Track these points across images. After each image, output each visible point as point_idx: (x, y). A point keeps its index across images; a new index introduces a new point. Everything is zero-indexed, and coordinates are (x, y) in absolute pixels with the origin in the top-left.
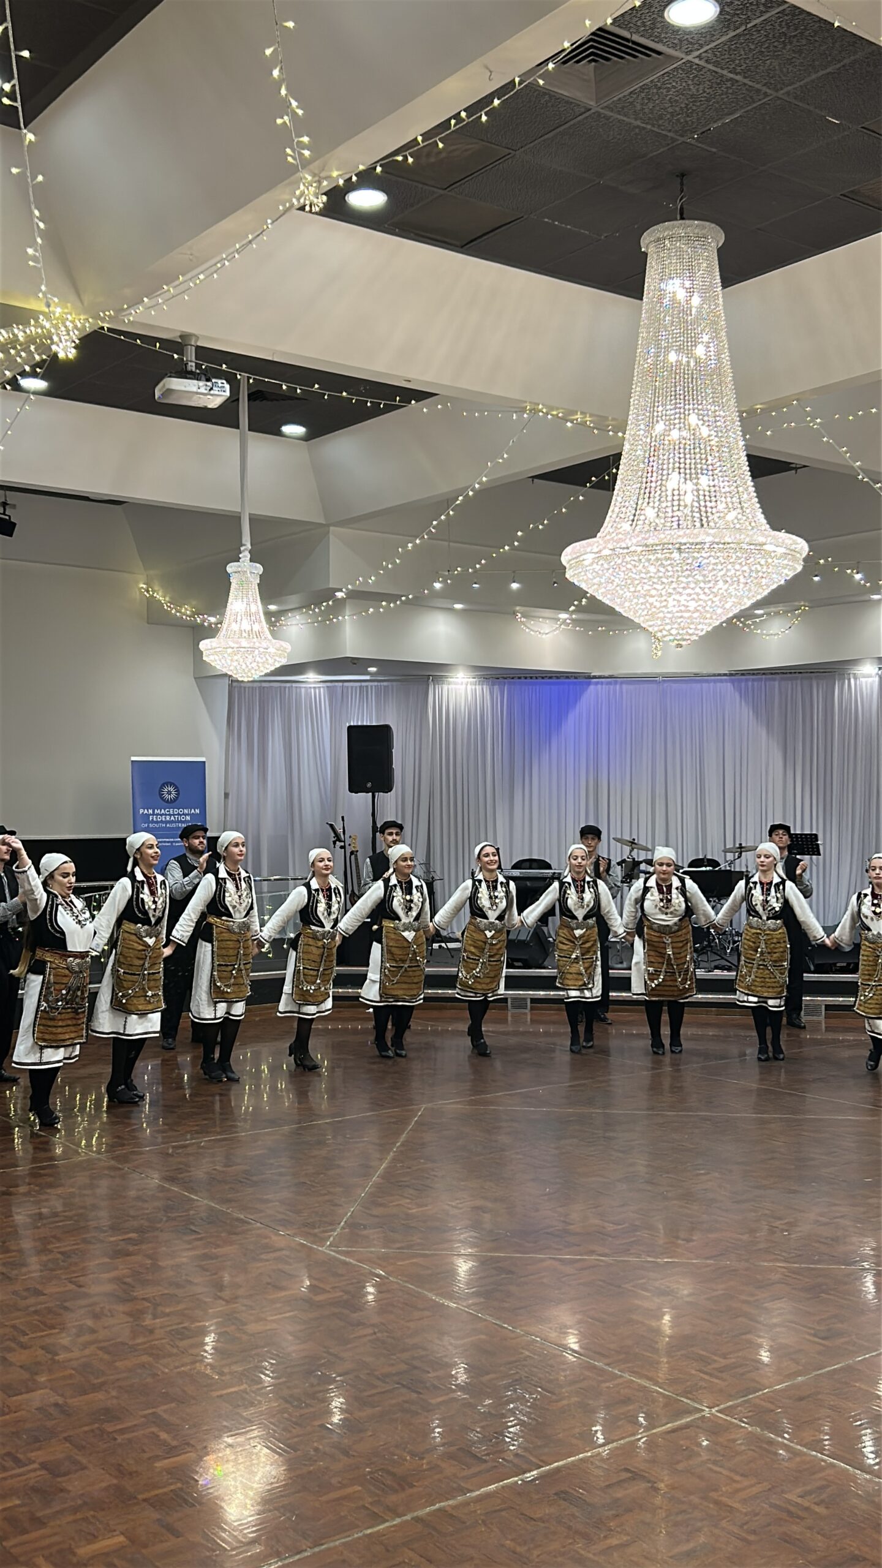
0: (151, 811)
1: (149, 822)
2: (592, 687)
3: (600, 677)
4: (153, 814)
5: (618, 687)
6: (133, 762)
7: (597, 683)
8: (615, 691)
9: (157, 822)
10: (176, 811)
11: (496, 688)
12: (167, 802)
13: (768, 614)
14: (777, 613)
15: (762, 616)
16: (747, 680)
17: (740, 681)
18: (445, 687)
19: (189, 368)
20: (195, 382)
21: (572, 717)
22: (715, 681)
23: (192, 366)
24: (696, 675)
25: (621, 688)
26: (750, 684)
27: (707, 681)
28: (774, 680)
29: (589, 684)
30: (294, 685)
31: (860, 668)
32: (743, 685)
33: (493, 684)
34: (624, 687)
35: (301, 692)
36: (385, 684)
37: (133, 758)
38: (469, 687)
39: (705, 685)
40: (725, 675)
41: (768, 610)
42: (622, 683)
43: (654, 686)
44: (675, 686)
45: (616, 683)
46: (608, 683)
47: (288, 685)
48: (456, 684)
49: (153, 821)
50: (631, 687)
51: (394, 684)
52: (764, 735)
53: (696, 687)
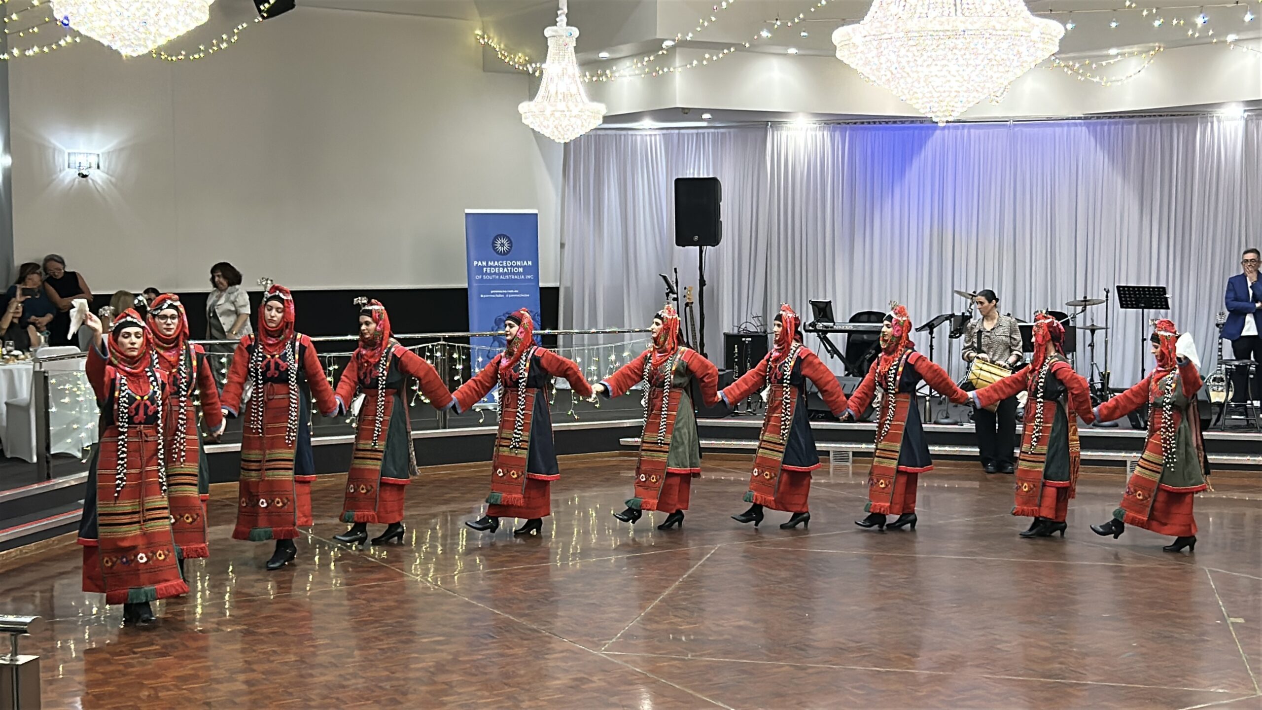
0: (484, 263)
1: (483, 274)
2: (937, 133)
3: (946, 122)
4: (487, 266)
5: (966, 131)
6: (467, 214)
7: (943, 129)
8: (962, 136)
9: (490, 274)
10: (509, 263)
11: (837, 134)
12: (501, 254)
13: (1123, 54)
14: (1131, 54)
15: (1116, 55)
16: (1103, 124)
17: (1095, 125)
18: (784, 133)
21: (917, 164)
22: (1068, 125)
24: (1049, 119)
25: (969, 133)
26: (1106, 127)
27: (1061, 125)
28: (1132, 123)
29: (934, 129)
30: (630, 132)
31: (1224, 109)
32: (1098, 128)
33: (835, 129)
34: (972, 131)
35: (636, 140)
36: (723, 130)
37: (468, 211)
38: (810, 133)
39: (1057, 130)
40: (1080, 118)
41: (1123, 51)
42: (970, 128)
43: (1004, 131)
44: (1027, 130)
45: (964, 127)
46: (957, 128)
47: (623, 132)
48: (795, 129)
49: (486, 273)
50: (977, 131)
51: (732, 130)
52: (1120, 181)
53: (1049, 130)
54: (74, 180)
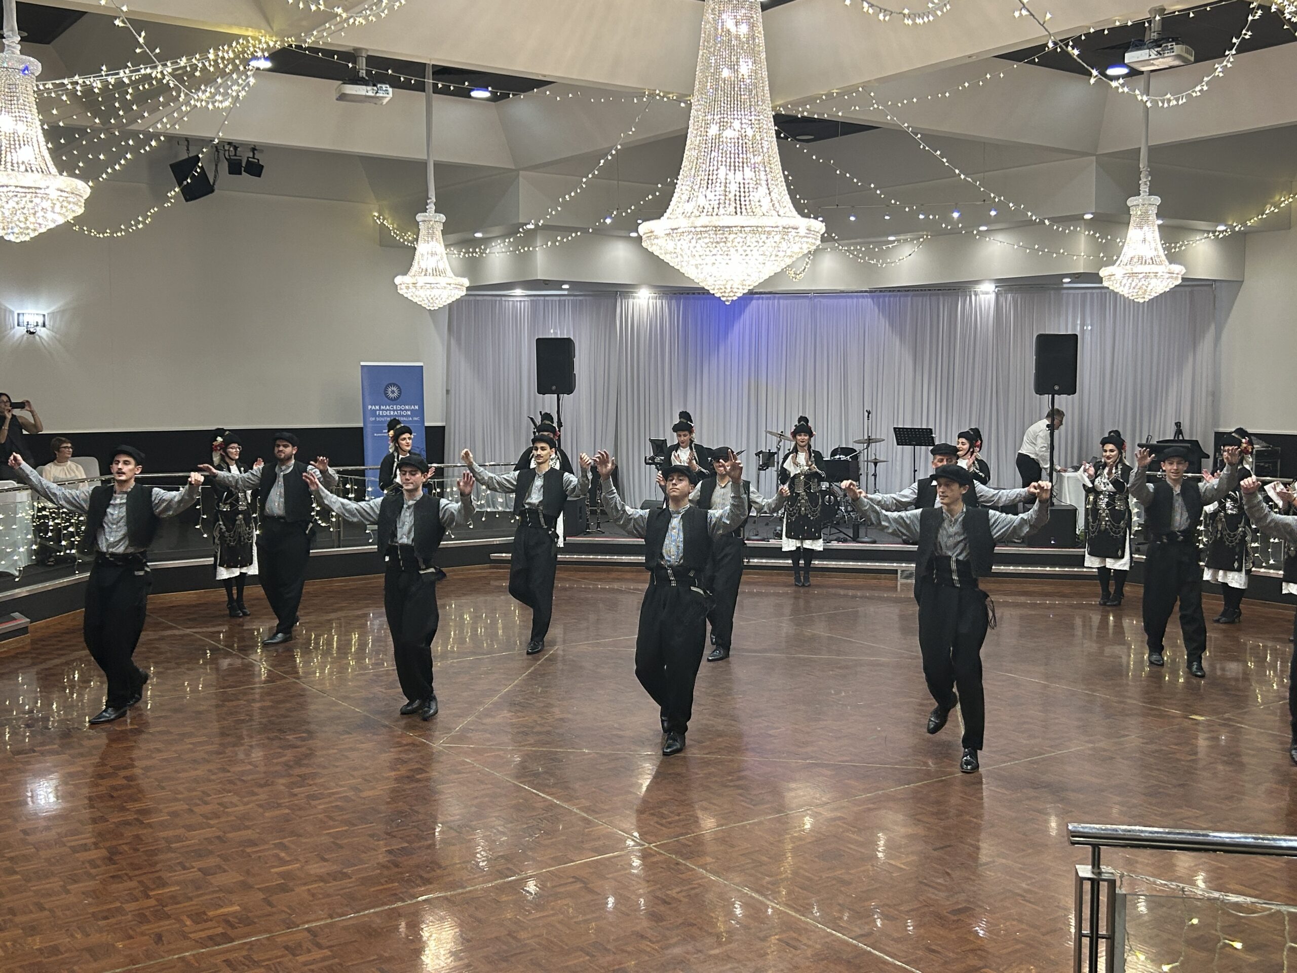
0: (377, 407)
1: (376, 416)
2: (754, 302)
3: (761, 293)
4: (380, 410)
5: (776, 301)
6: (362, 366)
7: (758, 299)
8: (773, 304)
9: (383, 416)
10: (399, 407)
11: (674, 302)
12: (391, 399)
13: (899, 241)
14: (906, 240)
15: (893, 242)
16: (884, 296)
17: (879, 297)
18: (631, 301)
19: (361, 75)
20: (364, 87)
21: (737, 328)
22: (857, 297)
23: (363, 73)
24: (842, 292)
25: (779, 303)
26: (887, 299)
27: (851, 297)
28: (907, 296)
29: (752, 299)
30: (503, 299)
31: (977, 286)
32: (881, 300)
33: (671, 299)
34: (781, 301)
35: (508, 304)
36: (580, 298)
37: (362, 363)
38: (651, 301)
39: (849, 301)
40: (866, 292)
41: (899, 238)
42: (779, 298)
43: (806, 301)
44: (824, 301)
45: (774, 298)
46: (767, 299)
47: (498, 298)
48: (639, 298)
49: (379, 416)
50: (785, 302)
51: (588, 298)
52: (898, 343)
53: (842, 301)
54: (23, 336)
